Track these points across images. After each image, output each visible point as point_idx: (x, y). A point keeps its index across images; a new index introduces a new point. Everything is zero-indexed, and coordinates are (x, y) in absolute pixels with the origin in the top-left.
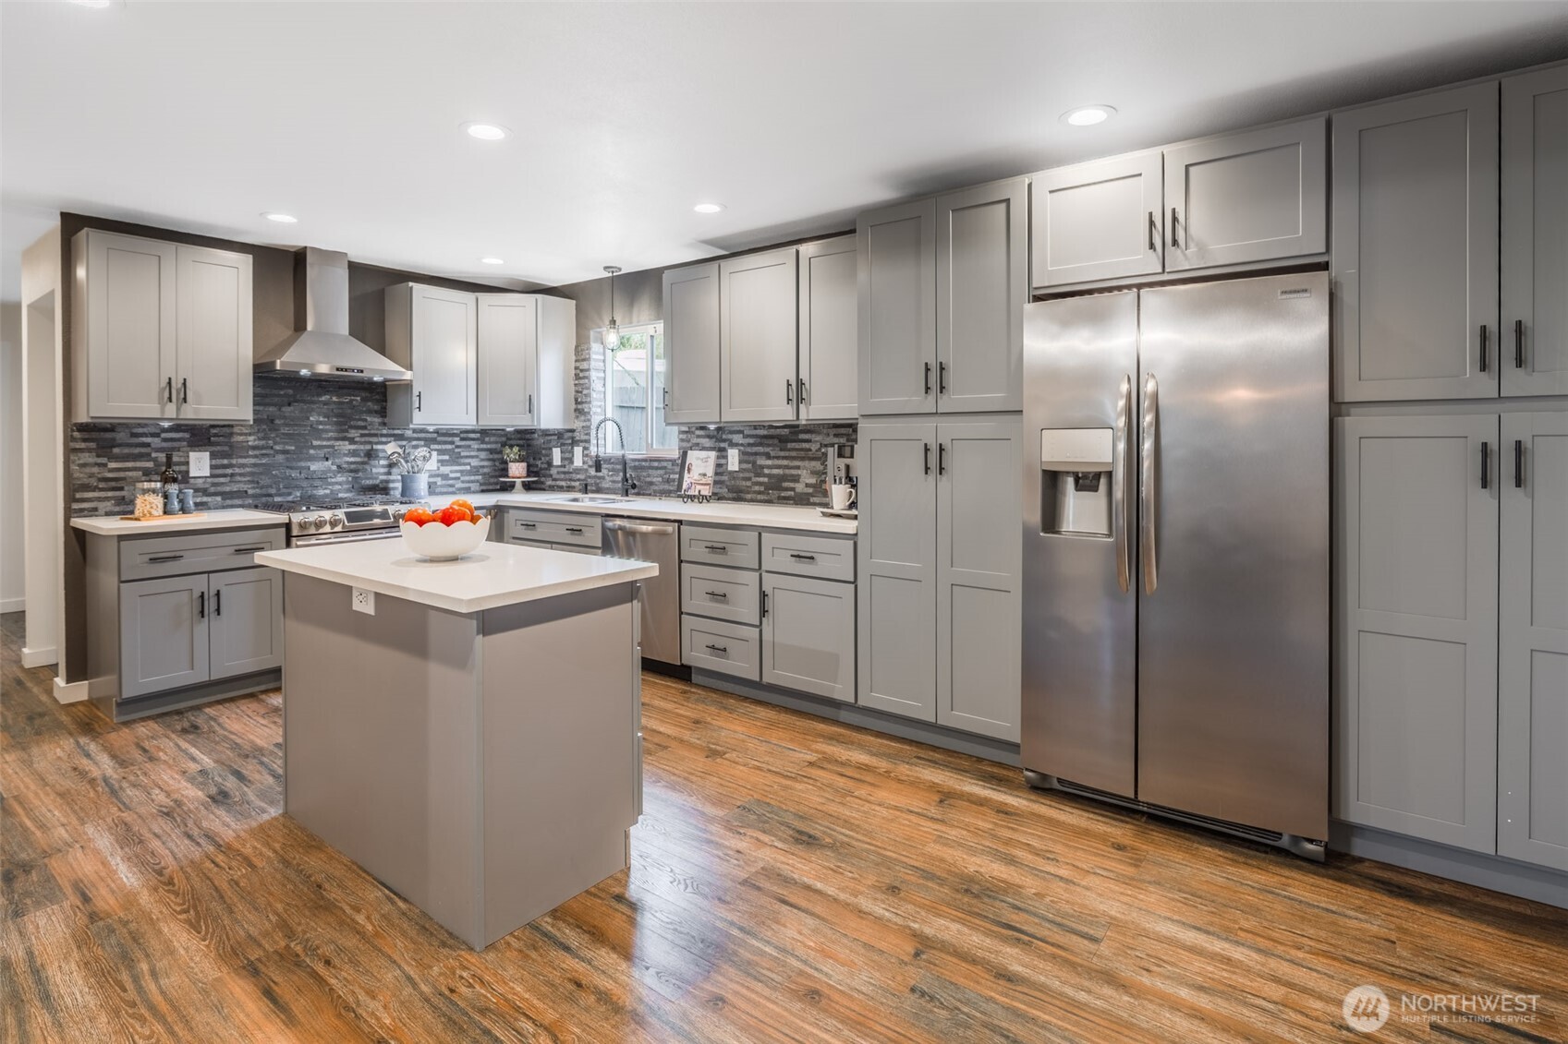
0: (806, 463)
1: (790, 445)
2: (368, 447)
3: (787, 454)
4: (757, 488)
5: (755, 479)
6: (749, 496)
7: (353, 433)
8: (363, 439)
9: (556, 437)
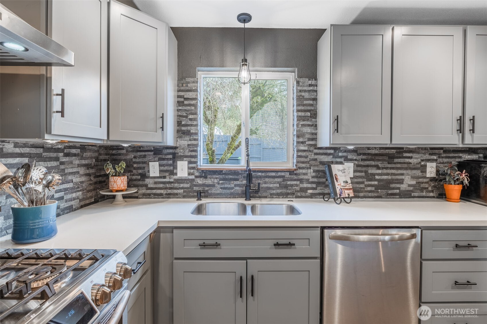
0: (409, 172)
1: (396, 160)
3: (393, 166)
4: (369, 189)
5: (366, 183)
6: (362, 194)
9: (152, 153)
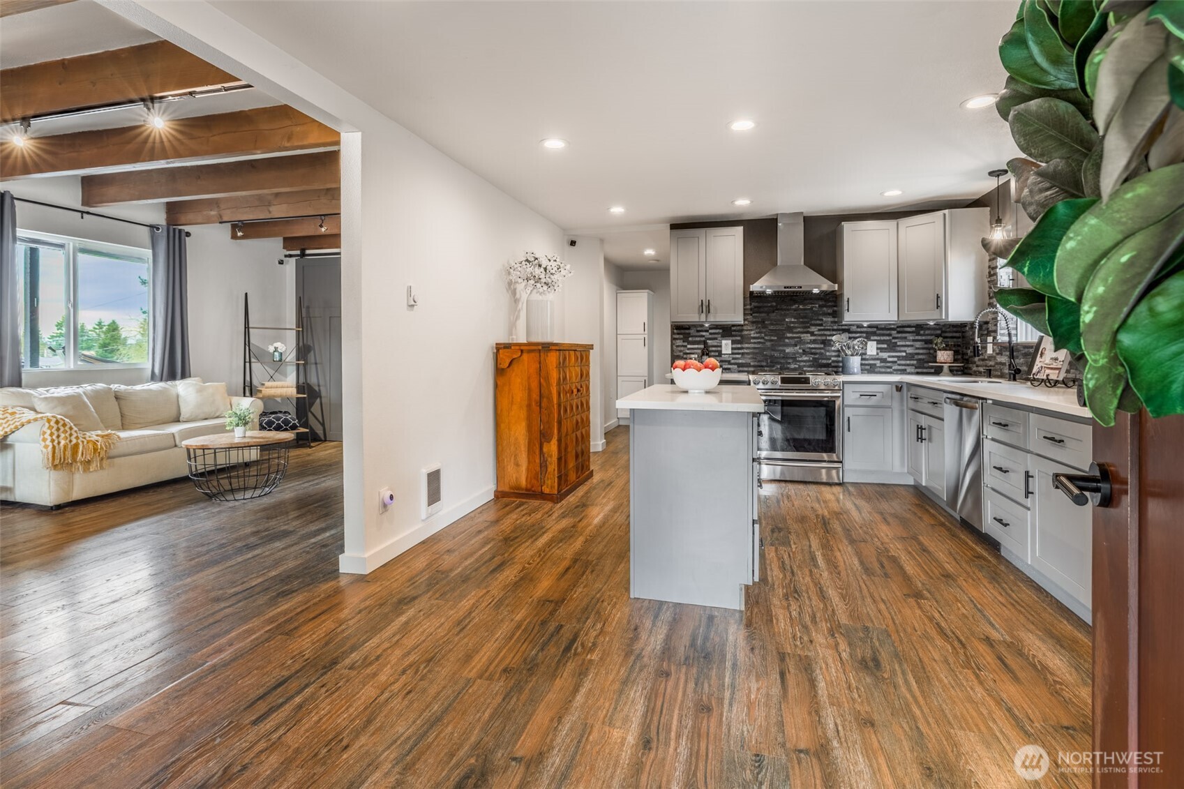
2: (824, 338)
7: (813, 329)
8: (820, 333)
